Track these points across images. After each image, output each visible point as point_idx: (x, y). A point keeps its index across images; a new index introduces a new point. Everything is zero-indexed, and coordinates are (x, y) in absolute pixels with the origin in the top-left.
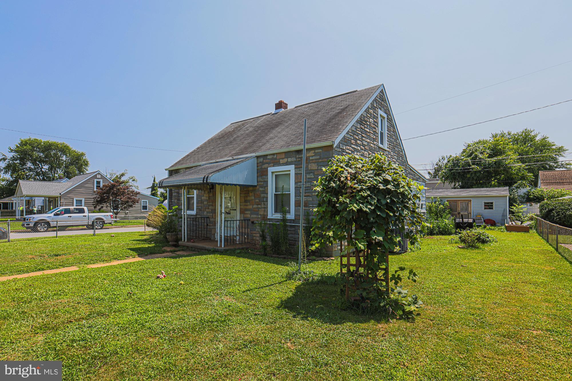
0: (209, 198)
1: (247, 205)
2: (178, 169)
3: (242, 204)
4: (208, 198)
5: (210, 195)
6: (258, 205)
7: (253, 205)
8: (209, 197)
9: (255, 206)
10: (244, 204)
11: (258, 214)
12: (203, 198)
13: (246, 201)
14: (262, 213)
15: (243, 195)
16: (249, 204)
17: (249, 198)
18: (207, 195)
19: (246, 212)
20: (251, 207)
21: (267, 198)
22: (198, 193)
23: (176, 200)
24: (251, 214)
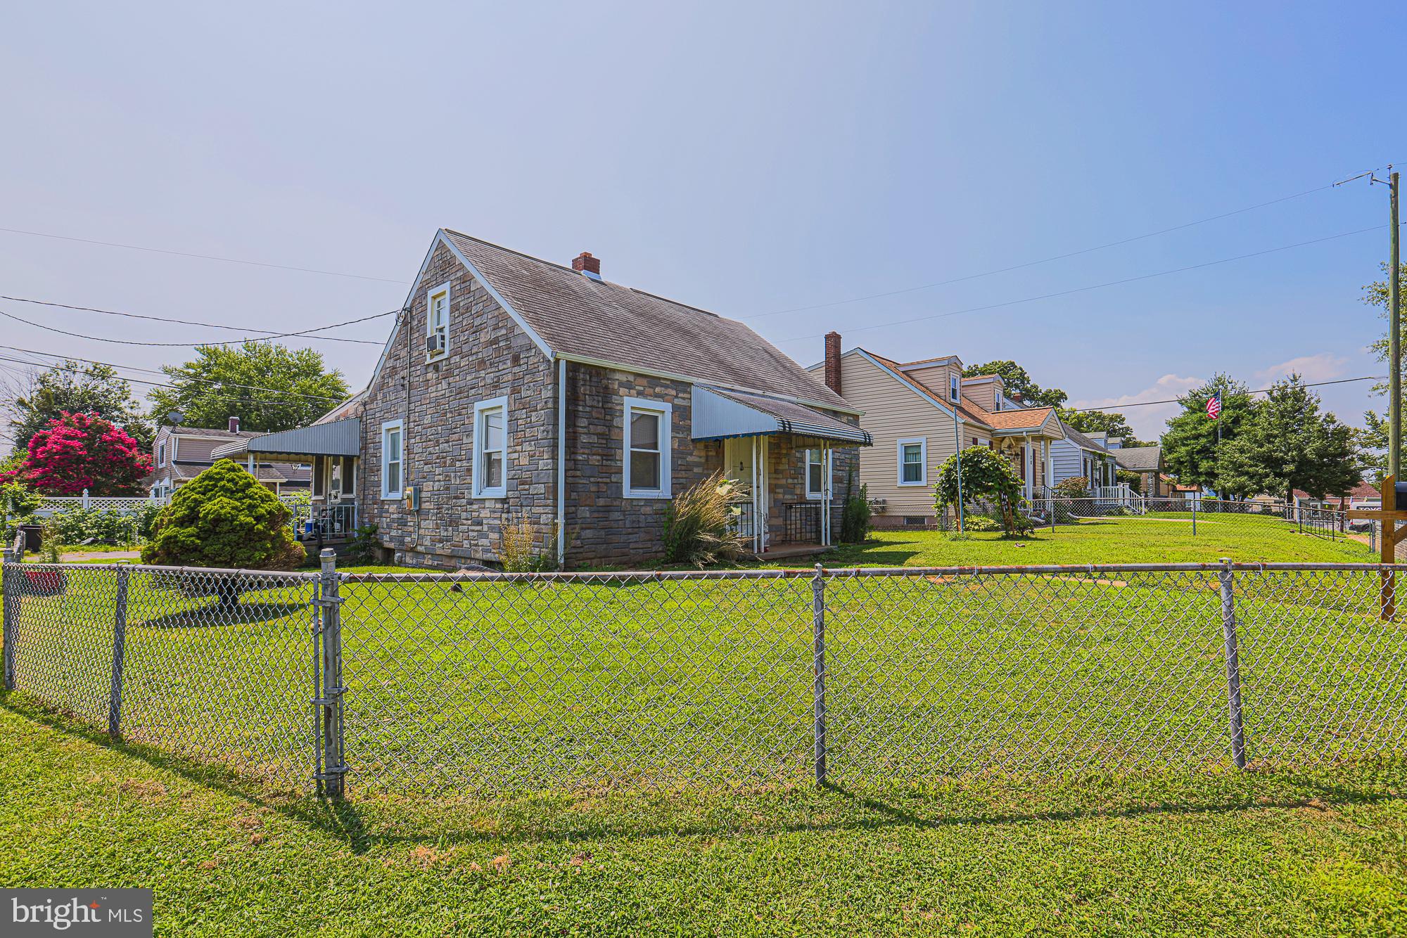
0: (707, 460)
1: (778, 479)
2: (605, 369)
3: (771, 476)
4: (703, 460)
5: (710, 453)
6: (793, 479)
7: (787, 479)
8: (707, 457)
9: (790, 481)
10: (774, 476)
11: (792, 494)
12: (689, 459)
13: (776, 471)
14: (798, 491)
15: (773, 461)
16: (781, 476)
17: (781, 467)
18: (703, 454)
19: (777, 490)
20: (783, 482)
21: (804, 468)
22: (676, 446)
23: (598, 458)
24: (784, 493)
